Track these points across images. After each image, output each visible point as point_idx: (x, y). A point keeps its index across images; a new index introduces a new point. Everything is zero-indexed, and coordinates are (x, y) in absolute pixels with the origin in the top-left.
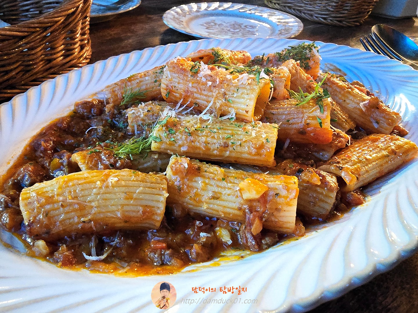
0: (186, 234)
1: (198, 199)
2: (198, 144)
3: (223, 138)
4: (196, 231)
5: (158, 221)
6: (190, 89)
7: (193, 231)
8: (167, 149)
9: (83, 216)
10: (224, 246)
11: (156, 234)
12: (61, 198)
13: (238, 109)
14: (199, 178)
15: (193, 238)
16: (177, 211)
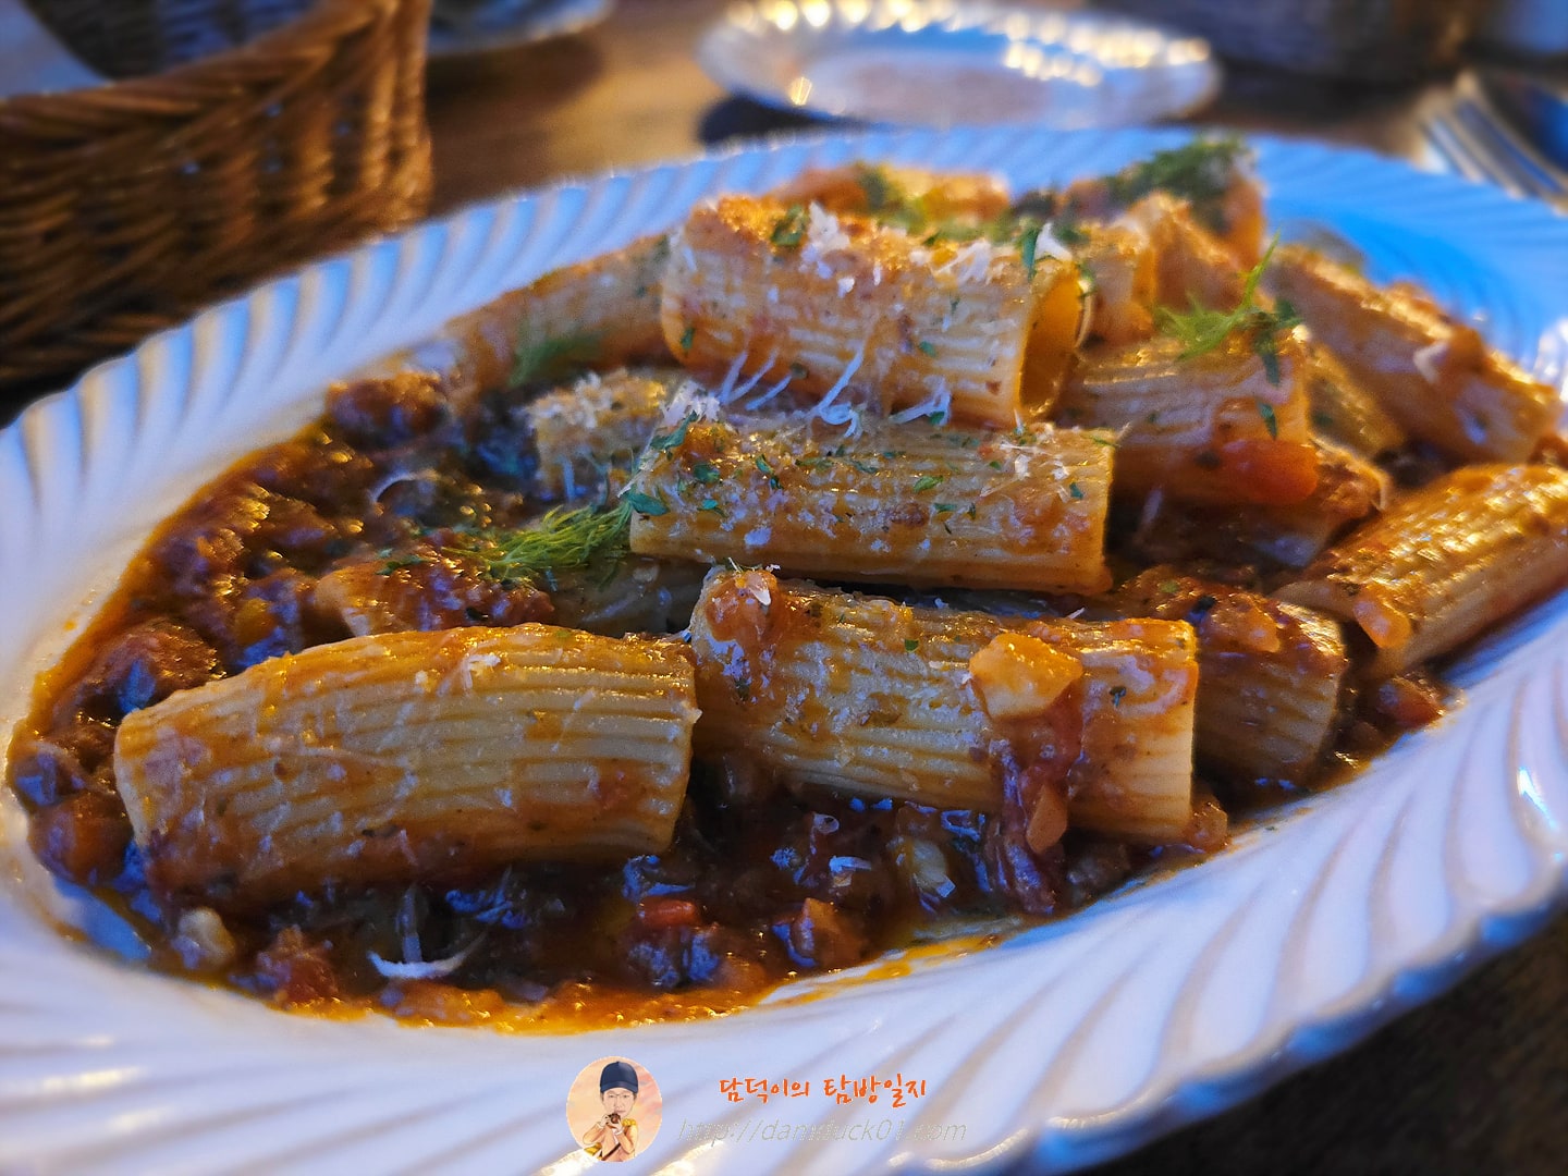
0: (774, 867)
1: (815, 726)
2: (810, 518)
3: (906, 491)
4: (814, 851)
5: (663, 819)
6: (774, 312)
7: (803, 853)
8: (693, 546)
9: (363, 810)
10: (924, 904)
11: (656, 871)
12: (276, 743)
13: (956, 377)
14: (817, 644)
15: (802, 879)
16: (737, 782)
